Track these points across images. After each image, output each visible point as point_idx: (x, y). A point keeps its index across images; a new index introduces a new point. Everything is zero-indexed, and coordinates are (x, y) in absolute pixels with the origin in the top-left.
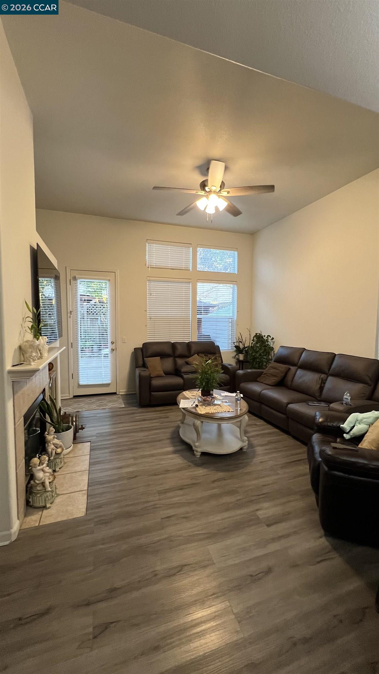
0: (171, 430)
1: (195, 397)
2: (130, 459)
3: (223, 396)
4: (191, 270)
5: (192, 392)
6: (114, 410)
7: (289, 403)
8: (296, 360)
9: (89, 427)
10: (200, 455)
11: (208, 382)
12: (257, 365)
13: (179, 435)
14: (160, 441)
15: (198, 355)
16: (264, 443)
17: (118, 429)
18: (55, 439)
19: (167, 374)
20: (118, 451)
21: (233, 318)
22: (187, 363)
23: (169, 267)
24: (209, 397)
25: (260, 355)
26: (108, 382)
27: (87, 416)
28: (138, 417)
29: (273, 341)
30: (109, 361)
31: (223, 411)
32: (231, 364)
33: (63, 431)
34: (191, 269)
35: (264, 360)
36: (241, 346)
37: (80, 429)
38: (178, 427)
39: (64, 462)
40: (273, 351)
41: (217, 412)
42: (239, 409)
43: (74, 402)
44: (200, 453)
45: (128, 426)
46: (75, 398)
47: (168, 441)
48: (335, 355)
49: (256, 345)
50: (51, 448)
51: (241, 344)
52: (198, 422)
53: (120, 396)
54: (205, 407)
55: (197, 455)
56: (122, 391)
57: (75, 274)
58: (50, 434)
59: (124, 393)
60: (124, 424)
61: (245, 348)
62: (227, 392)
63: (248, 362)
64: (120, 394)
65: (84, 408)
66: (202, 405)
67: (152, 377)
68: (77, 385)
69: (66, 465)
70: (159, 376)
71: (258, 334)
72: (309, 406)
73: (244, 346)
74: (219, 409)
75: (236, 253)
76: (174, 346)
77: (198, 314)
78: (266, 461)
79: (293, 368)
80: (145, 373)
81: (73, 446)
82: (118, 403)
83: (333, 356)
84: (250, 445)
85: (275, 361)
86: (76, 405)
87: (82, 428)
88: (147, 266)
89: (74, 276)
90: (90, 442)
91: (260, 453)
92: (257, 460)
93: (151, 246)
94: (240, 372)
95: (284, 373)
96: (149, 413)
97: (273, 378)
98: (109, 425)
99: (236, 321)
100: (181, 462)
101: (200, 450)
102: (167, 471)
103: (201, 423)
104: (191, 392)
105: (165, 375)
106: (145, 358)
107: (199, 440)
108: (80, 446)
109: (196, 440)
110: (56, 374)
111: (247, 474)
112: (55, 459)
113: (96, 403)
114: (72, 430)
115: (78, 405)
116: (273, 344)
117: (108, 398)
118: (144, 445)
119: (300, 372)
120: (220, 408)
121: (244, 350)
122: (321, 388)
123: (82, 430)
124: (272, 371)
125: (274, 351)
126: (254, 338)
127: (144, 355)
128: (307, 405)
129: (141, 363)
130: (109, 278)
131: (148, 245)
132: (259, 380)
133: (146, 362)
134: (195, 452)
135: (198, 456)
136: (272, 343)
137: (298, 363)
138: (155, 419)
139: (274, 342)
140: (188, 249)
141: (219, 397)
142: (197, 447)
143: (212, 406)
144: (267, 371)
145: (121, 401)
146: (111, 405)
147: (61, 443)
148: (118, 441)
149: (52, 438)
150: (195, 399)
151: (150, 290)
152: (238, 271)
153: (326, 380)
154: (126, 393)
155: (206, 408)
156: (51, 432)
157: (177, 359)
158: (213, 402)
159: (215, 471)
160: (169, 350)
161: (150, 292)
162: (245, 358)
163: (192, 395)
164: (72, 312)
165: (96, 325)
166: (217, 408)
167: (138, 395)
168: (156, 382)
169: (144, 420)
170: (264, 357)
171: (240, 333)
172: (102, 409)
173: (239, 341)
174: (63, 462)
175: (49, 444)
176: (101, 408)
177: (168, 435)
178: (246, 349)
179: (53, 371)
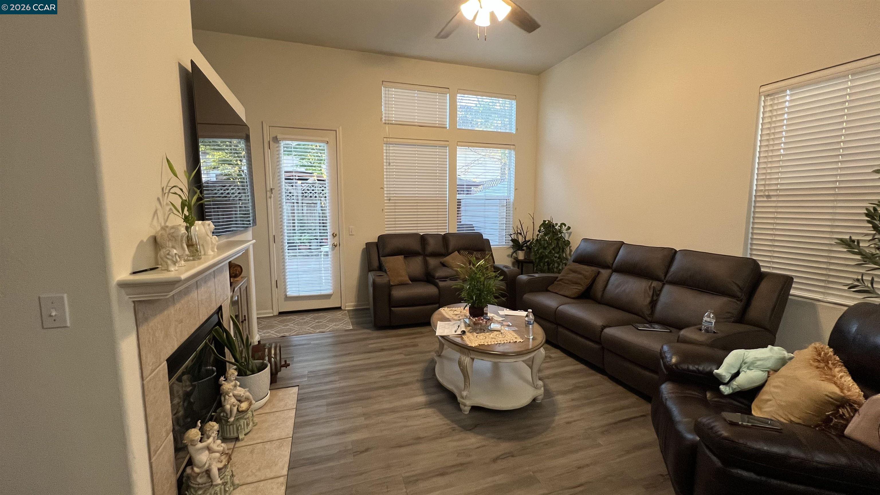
0: (421, 366)
1: (459, 317)
2: (360, 416)
3: (502, 316)
4: (448, 128)
5: (454, 309)
6: (337, 334)
7: (604, 327)
8: (609, 259)
9: (300, 362)
10: (470, 411)
11: (480, 294)
12: (546, 267)
13: (434, 375)
14: (406, 384)
15: (458, 252)
16: (567, 389)
17: (343, 365)
18: (238, 388)
19: (414, 280)
20: (343, 402)
21: (508, 199)
22: (443, 265)
23: (415, 122)
24: (482, 318)
25: (550, 252)
26: (329, 292)
27: (297, 343)
28: (373, 345)
29: (569, 231)
30: (329, 262)
31: (506, 342)
32: (507, 265)
33: (253, 372)
34: (448, 126)
35: (555, 259)
36: (521, 240)
37: (283, 366)
38: (433, 362)
39: (253, 423)
40: (568, 247)
41: (496, 343)
42: (531, 337)
43: (278, 322)
44: (470, 408)
45: (358, 360)
46: (280, 315)
47: (418, 385)
48: (676, 252)
49: (543, 238)
50: (230, 403)
51: (520, 237)
52: (466, 360)
53: (346, 312)
54: (477, 335)
55: (464, 411)
56: (349, 305)
57: (275, 132)
58: (228, 380)
59: (352, 308)
60: (351, 357)
61: (526, 242)
62: (508, 309)
63: (531, 262)
64: (346, 309)
65: (293, 330)
66: (471, 331)
67: (392, 286)
68: (283, 297)
69: (256, 427)
70: (402, 284)
71: (546, 222)
72: (640, 331)
73: (525, 239)
74: (500, 339)
75: (514, 102)
76: (423, 239)
77: (459, 194)
78: (575, 421)
79: (605, 273)
80: (382, 280)
81: (270, 393)
82: (343, 322)
83: (672, 254)
84: (548, 393)
85: (573, 261)
86: (281, 327)
87: (287, 365)
88: (384, 121)
89: (274, 136)
90: (297, 388)
91: (564, 405)
92: (561, 418)
93: (388, 91)
94: (524, 277)
95: (591, 279)
96: (389, 339)
97: (573, 286)
98: (329, 357)
99: (513, 204)
100: (441, 422)
101: (469, 403)
102: (418, 440)
103: (471, 360)
104: (451, 309)
105: (411, 282)
106: (381, 258)
107: (468, 385)
108: (281, 393)
109: (462, 386)
110: (248, 281)
111: (546, 444)
112: (237, 420)
113: (311, 323)
114: (268, 370)
115: (284, 326)
116: (569, 236)
117: (329, 315)
118: (381, 392)
119: (616, 278)
120: (500, 336)
121: (526, 245)
122: (653, 303)
123: (286, 368)
124: (572, 275)
125: (570, 247)
126: (540, 227)
127: (380, 253)
128: (636, 330)
129: (376, 264)
130: (327, 139)
131: (384, 89)
132: (550, 290)
133: (384, 263)
134: (462, 406)
135: (467, 412)
136: (567, 235)
137: (613, 264)
138: (397, 348)
139: (570, 234)
140: (444, 96)
141: (496, 318)
142: (464, 397)
143: (487, 332)
144: (562, 276)
145: (347, 319)
146: (332, 326)
147: (248, 394)
148: (342, 385)
149: (231, 387)
150: (460, 320)
151: (388, 158)
152: (517, 129)
153: (661, 291)
154: (354, 308)
155: (478, 337)
156: (230, 376)
157: (428, 258)
158: (488, 326)
159: (495, 440)
160: (416, 246)
161: (388, 161)
162: (526, 257)
163: (454, 314)
164: (273, 191)
165: (314, 213)
166: (496, 336)
167: (372, 311)
168: (398, 293)
169: (382, 350)
170: (556, 255)
171: (520, 221)
172: (320, 332)
173: (518, 233)
174: (251, 424)
175: (227, 396)
176: (318, 331)
177: (418, 375)
178: (528, 243)
179: (242, 277)
